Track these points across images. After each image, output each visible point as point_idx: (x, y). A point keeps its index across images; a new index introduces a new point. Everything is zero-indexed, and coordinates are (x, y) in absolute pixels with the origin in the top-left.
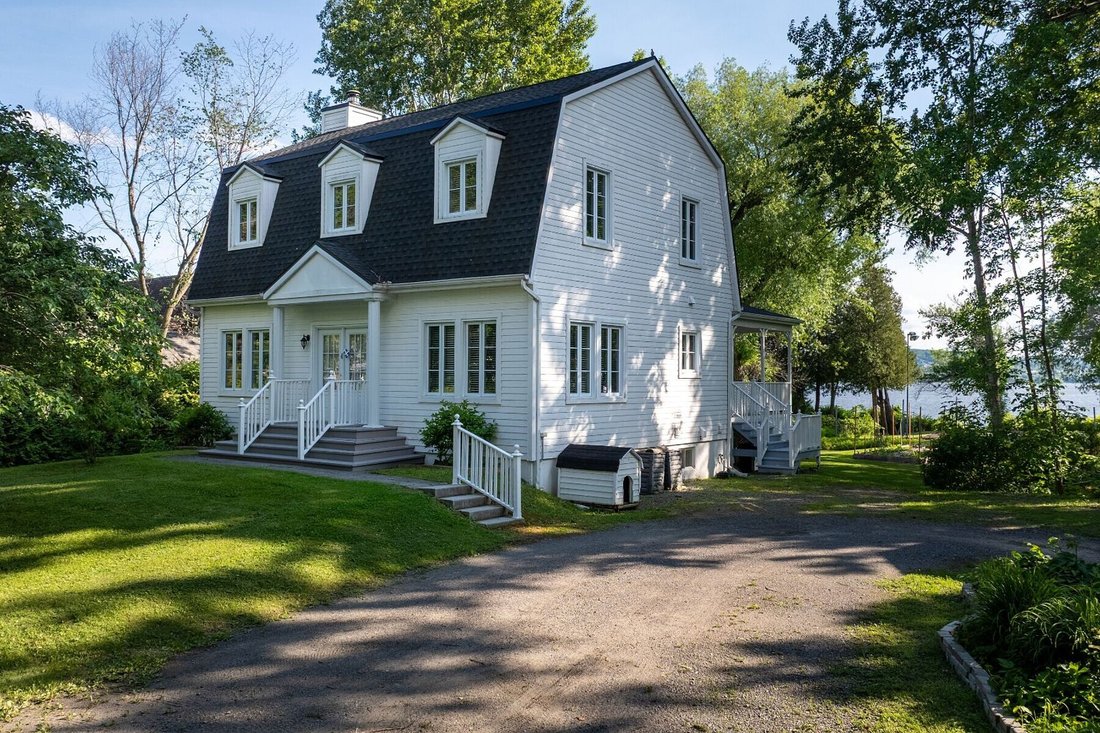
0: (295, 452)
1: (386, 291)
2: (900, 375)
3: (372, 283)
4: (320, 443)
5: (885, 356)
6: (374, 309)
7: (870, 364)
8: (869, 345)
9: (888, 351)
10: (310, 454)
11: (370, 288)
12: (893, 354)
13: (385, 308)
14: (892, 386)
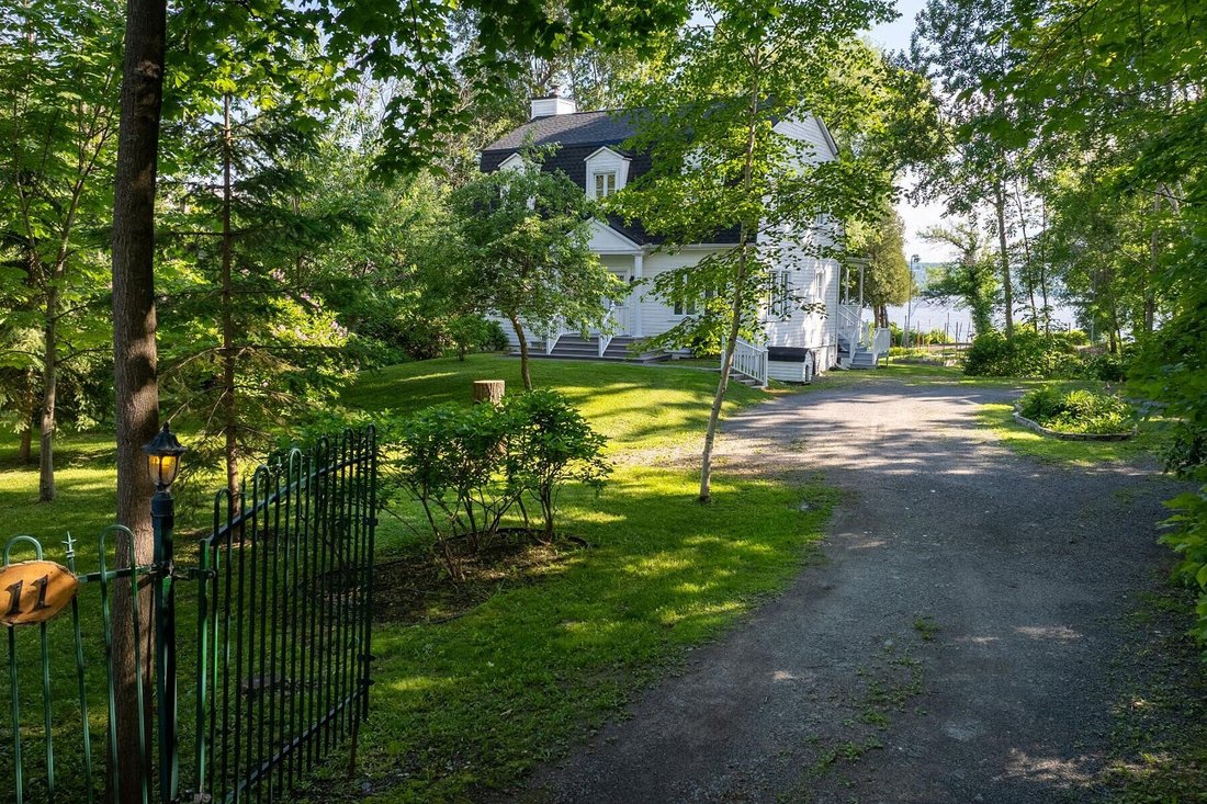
0: (597, 353)
1: (646, 250)
2: (902, 293)
3: (640, 245)
4: (609, 347)
5: (889, 275)
6: (639, 260)
7: (876, 283)
8: (876, 265)
9: (892, 271)
10: (605, 354)
11: (639, 248)
12: (896, 273)
13: (644, 259)
14: (892, 303)
